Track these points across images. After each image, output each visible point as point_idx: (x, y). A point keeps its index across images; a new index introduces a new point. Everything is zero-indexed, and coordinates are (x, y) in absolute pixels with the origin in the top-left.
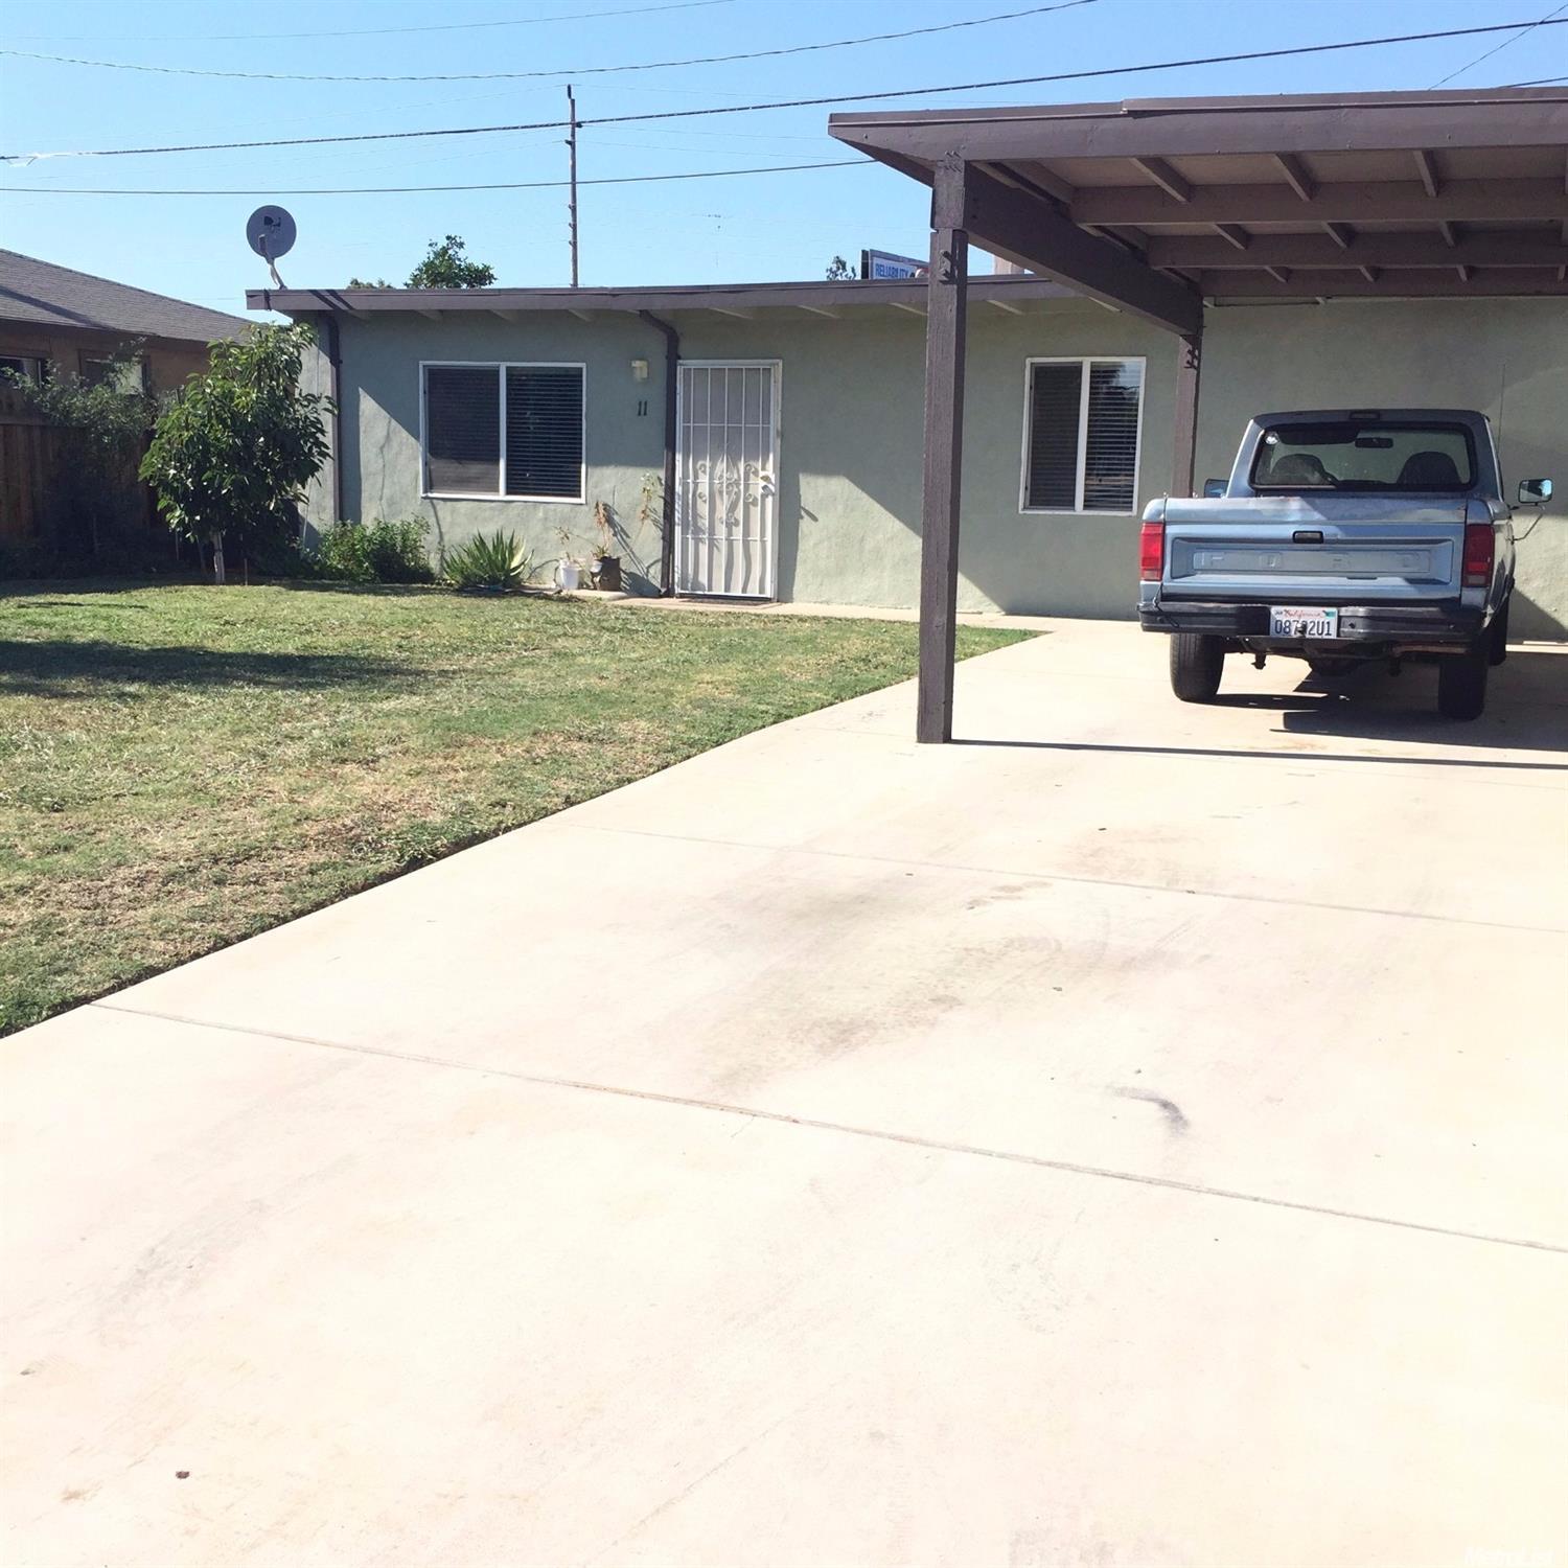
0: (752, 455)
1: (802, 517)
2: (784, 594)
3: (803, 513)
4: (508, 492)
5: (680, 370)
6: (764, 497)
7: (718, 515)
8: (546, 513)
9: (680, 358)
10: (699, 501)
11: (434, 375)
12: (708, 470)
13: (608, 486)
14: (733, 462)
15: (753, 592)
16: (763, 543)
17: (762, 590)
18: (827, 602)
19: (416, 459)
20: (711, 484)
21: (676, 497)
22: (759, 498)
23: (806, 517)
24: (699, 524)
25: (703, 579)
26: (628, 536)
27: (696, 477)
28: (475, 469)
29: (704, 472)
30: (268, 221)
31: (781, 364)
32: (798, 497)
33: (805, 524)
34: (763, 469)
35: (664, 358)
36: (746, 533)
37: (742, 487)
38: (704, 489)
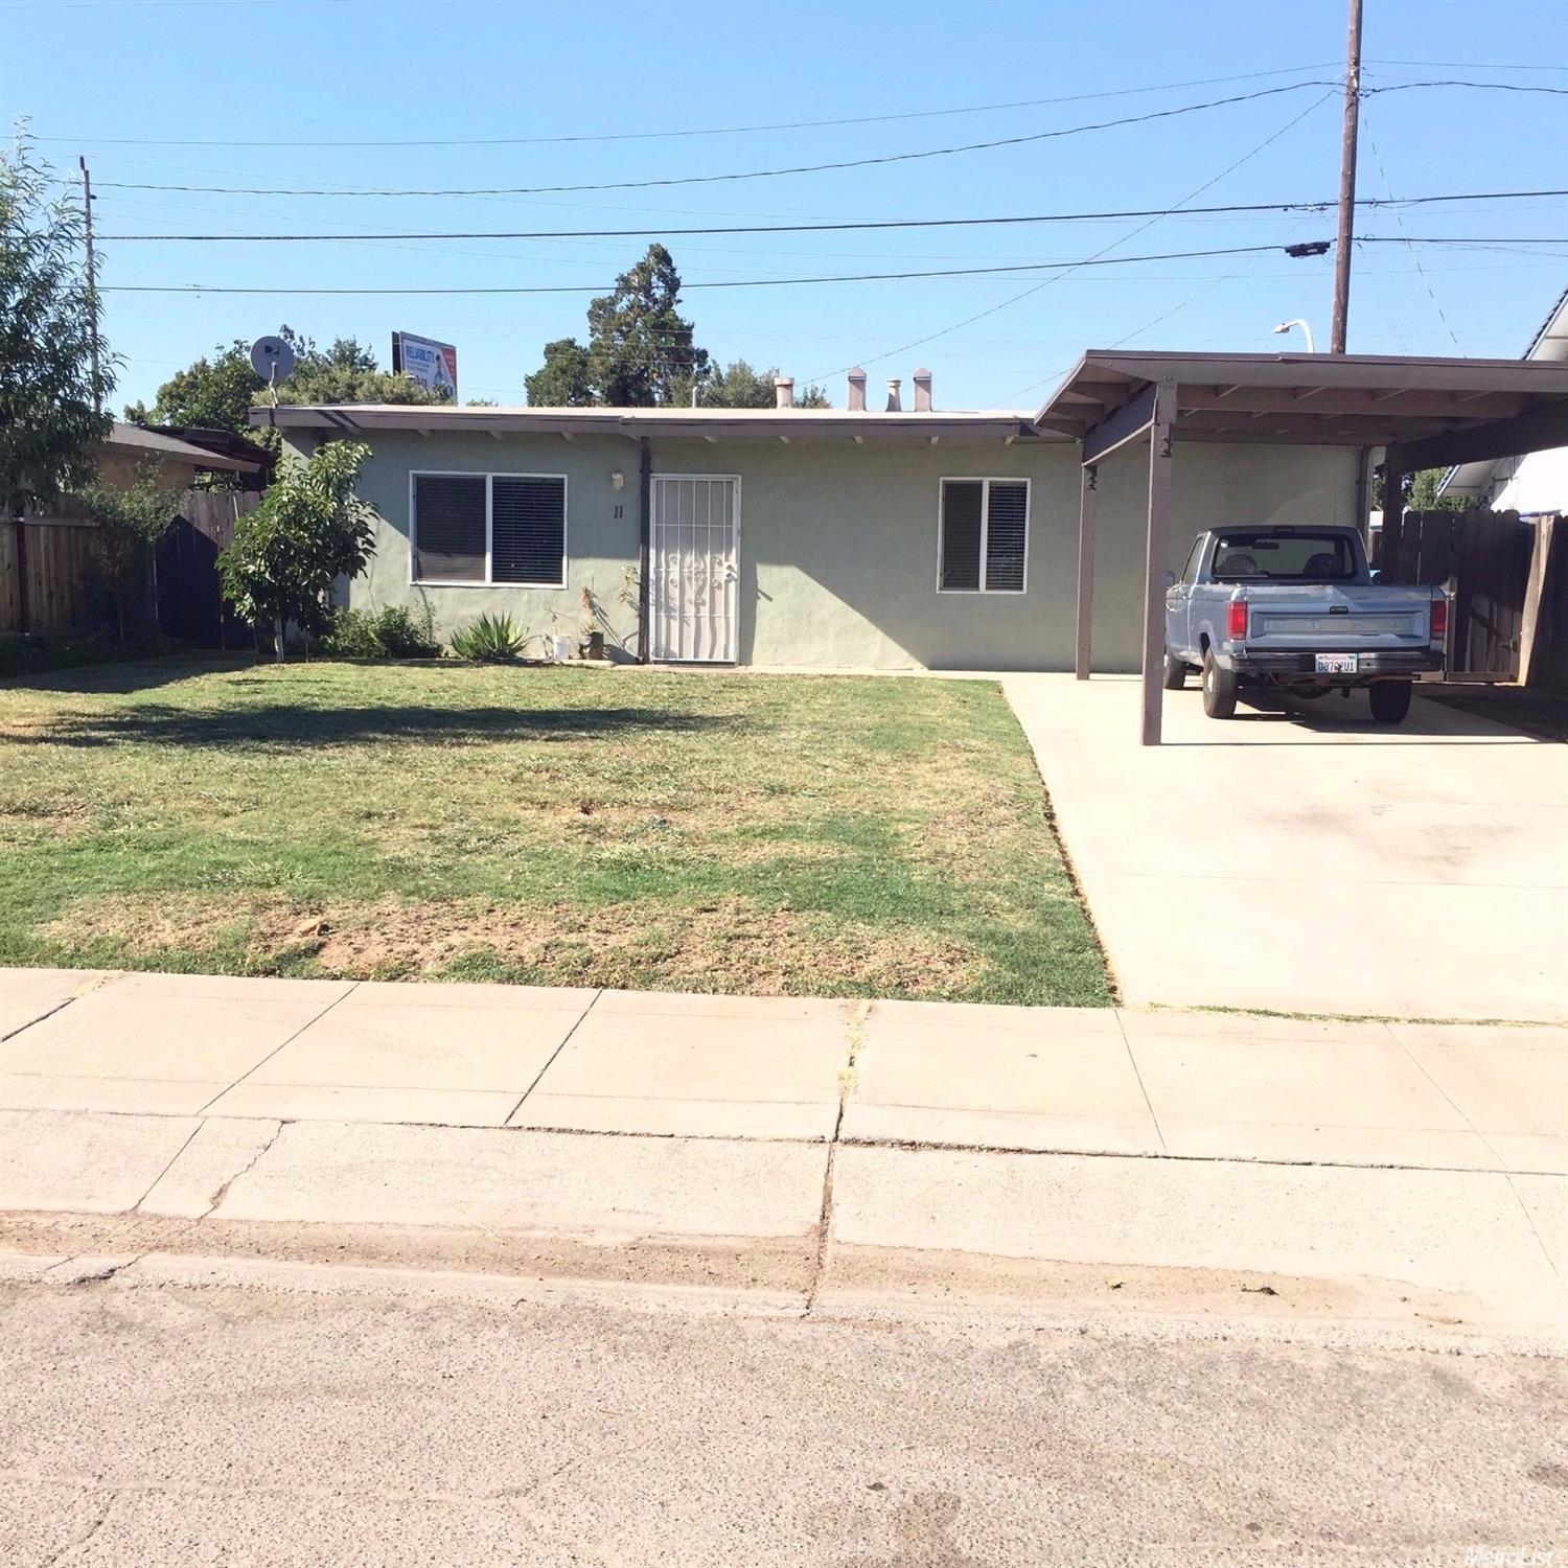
0: (717, 550)
1: (759, 598)
2: (745, 657)
3: (759, 594)
4: (494, 580)
5: (653, 482)
6: (727, 582)
7: (687, 597)
8: (530, 597)
9: (652, 472)
10: (670, 585)
11: (421, 482)
12: (678, 561)
13: (588, 574)
14: (701, 553)
15: (719, 657)
16: (727, 619)
17: (726, 656)
18: (782, 665)
19: (406, 551)
20: (681, 573)
21: (651, 583)
22: (723, 584)
23: (762, 597)
24: (671, 605)
25: (675, 648)
26: (606, 615)
27: (668, 566)
28: (461, 561)
29: (675, 563)
30: (268, 349)
31: (740, 479)
32: (756, 582)
33: (762, 603)
34: (727, 560)
35: (638, 472)
36: (712, 611)
37: (708, 575)
38: (675, 575)
